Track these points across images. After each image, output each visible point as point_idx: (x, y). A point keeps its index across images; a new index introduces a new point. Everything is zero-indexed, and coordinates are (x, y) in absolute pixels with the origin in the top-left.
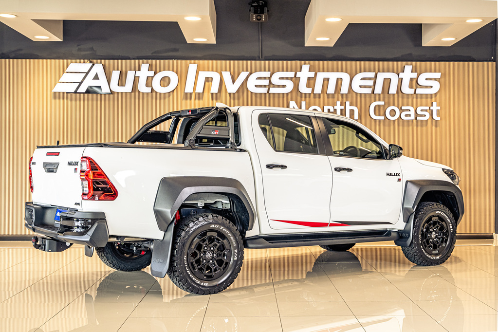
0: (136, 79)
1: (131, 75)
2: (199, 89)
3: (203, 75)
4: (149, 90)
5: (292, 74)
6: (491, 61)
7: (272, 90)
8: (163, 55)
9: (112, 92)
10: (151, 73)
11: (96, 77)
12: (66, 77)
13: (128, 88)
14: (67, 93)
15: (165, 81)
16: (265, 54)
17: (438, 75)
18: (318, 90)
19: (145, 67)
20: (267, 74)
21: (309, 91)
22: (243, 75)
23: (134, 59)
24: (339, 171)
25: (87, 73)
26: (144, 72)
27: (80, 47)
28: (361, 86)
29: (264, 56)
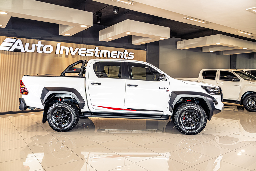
0: (36, 47)
1: (34, 45)
2: (61, 53)
3: (63, 48)
4: (41, 52)
5: (93, 50)
6: (145, 50)
7: (87, 55)
8: (46, 38)
9: (25, 52)
10: (43, 45)
11: (18, 45)
12: (3, 44)
13: (33, 50)
14: (4, 51)
15: (48, 49)
16: (84, 42)
17: (133, 53)
18: (101, 56)
19: (40, 42)
20: (85, 49)
21: (98, 56)
22: (77, 49)
23: (34, 39)
24: (129, 86)
25: (14, 43)
26: (40, 45)
27: (9, 31)
28: (113, 55)
29: (83, 42)
